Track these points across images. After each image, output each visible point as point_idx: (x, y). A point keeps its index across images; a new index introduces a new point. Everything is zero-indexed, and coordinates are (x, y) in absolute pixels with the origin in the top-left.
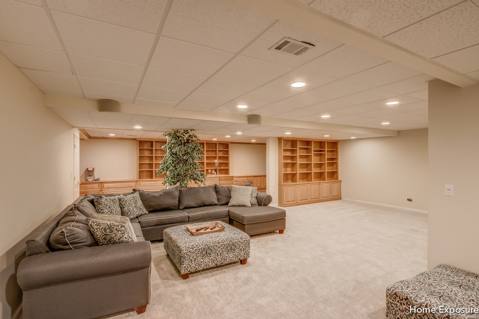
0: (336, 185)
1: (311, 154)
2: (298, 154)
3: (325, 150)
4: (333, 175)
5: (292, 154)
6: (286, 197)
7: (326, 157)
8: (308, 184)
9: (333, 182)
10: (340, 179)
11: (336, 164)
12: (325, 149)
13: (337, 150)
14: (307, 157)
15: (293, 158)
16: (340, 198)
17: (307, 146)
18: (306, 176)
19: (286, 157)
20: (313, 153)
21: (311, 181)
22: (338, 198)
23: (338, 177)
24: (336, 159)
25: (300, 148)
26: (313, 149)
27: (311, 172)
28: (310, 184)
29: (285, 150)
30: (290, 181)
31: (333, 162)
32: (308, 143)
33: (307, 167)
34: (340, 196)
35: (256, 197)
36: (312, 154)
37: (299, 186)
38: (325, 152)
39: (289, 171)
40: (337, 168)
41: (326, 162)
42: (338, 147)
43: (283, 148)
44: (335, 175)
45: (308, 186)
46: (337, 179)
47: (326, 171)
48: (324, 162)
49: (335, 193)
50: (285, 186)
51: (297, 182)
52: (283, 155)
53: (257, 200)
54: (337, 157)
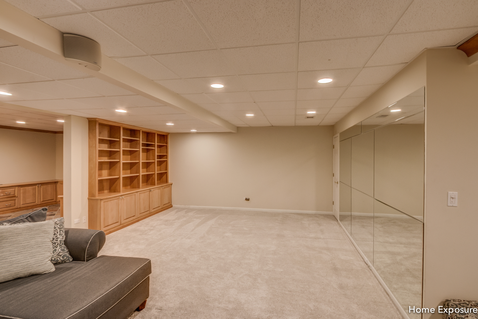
0: (167, 190)
1: (138, 150)
2: (122, 149)
3: (155, 145)
4: (163, 177)
5: (110, 148)
6: (104, 219)
7: (156, 154)
8: (136, 194)
9: (164, 187)
10: (170, 181)
11: (165, 163)
12: (155, 143)
13: (167, 146)
14: (131, 153)
15: (111, 154)
16: (171, 206)
17: (131, 137)
18: (131, 182)
19: (102, 153)
20: (141, 147)
21: (139, 187)
22: (168, 206)
23: (168, 179)
24: (166, 156)
25: (124, 140)
26: (141, 142)
27: (138, 174)
28: (138, 193)
29: (101, 141)
30: (106, 191)
31: (163, 160)
32: (133, 132)
33: (131, 169)
34: (170, 204)
35: (66, 243)
36: (139, 148)
37: (125, 198)
38: (155, 147)
39: (105, 175)
40: (166, 168)
41: (156, 160)
42: (168, 140)
43: (98, 137)
44: (165, 177)
45: (136, 195)
46: (167, 181)
47: (156, 172)
48: (154, 161)
49: (166, 201)
50: (102, 202)
51: (120, 192)
52: (98, 149)
53: (68, 248)
54: (167, 153)
